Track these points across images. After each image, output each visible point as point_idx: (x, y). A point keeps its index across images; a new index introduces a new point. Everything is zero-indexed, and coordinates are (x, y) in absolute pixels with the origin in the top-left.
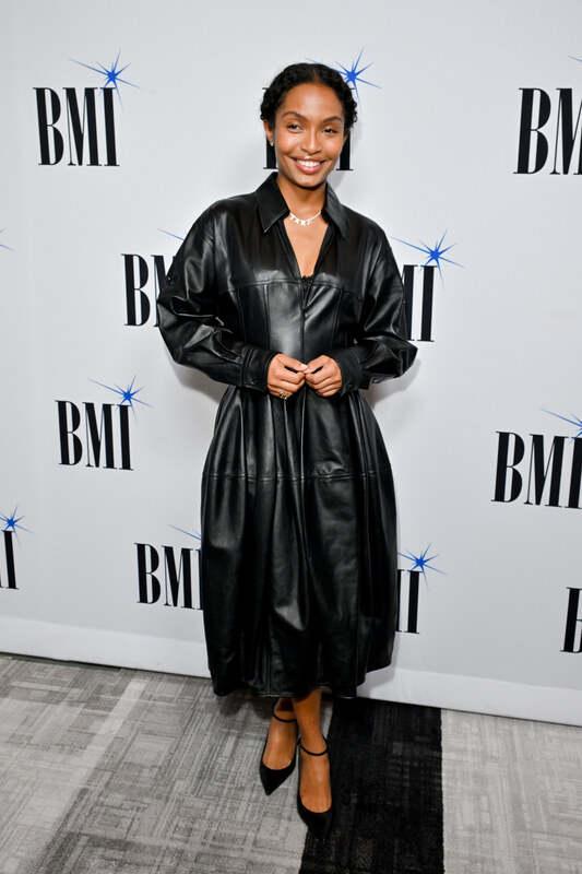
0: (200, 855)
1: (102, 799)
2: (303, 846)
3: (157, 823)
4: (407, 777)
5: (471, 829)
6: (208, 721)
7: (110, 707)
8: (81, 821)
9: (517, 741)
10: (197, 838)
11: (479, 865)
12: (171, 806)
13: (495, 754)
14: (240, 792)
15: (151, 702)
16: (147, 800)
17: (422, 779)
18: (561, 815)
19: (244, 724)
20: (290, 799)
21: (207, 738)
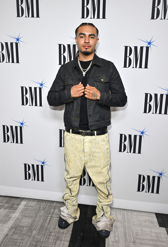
1: (12, 237)
3: (27, 244)
5: (113, 242)
6: (43, 213)
7: (16, 209)
8: (5, 244)
9: (126, 216)
13: (120, 220)
14: (51, 234)
15: (27, 207)
16: (24, 237)
18: (137, 237)
19: (53, 213)
20: (64, 235)
21: (42, 218)
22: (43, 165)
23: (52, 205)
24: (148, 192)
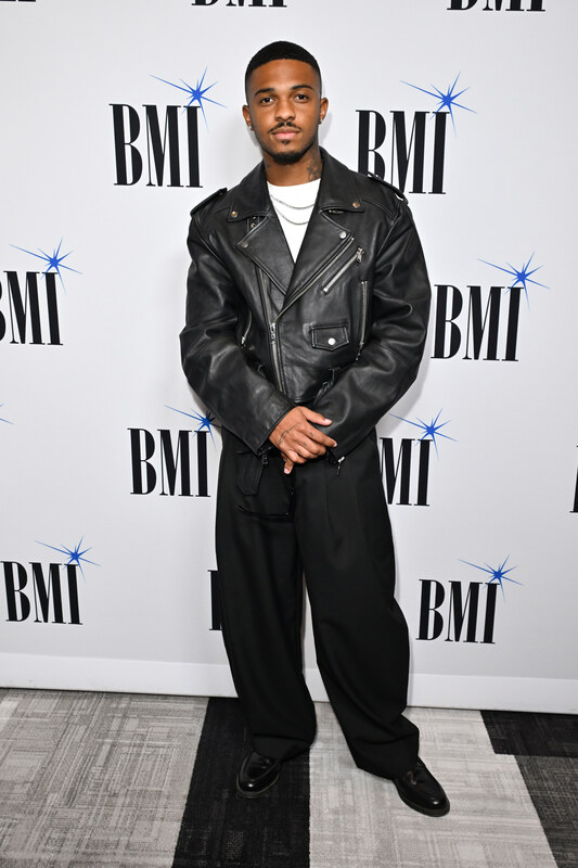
0: (72, 863)
2: (175, 844)
3: (29, 837)
5: (336, 812)
6: (82, 732)
10: (69, 847)
12: (43, 821)
14: (114, 800)
15: (24, 719)
16: (18, 816)
19: (119, 733)
20: (163, 801)
21: (81, 749)
22: (74, 562)
23: (114, 705)
24: (457, 639)
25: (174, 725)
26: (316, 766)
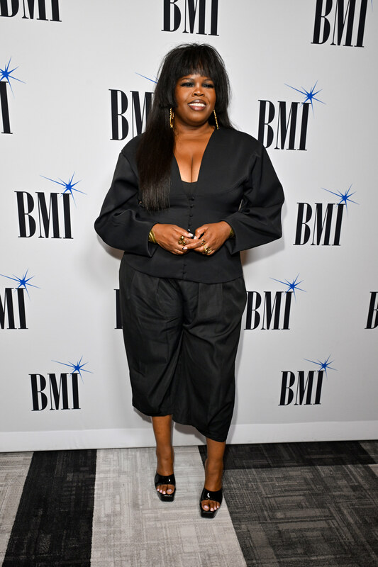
2: (6, 548)
4: (74, 493)
5: (108, 516)
9: (139, 460)
11: (112, 535)
17: (83, 492)
25: (10, 471)
26: (98, 489)
